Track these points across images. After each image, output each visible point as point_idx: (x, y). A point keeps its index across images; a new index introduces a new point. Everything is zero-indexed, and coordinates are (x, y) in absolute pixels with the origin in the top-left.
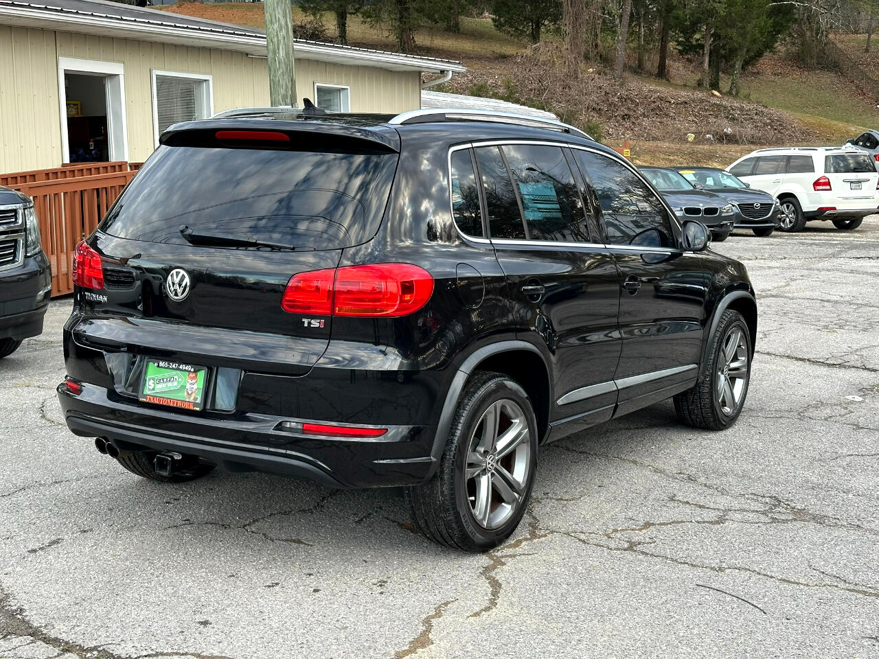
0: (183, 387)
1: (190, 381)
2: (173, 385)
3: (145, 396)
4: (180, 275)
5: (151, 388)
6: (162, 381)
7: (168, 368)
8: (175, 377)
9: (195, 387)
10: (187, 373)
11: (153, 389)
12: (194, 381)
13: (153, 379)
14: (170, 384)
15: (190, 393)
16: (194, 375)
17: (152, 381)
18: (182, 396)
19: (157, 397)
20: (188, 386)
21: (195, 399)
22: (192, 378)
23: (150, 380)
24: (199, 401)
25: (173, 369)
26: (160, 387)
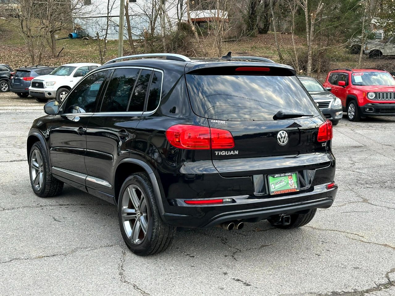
0: (288, 183)
1: (290, 180)
2: (283, 184)
3: (273, 192)
4: (284, 133)
5: (274, 188)
6: (277, 183)
7: (280, 176)
8: (283, 180)
9: (293, 181)
10: (287, 177)
11: (275, 188)
12: (291, 179)
13: (273, 184)
14: (281, 184)
15: (291, 185)
16: (291, 177)
17: (273, 185)
18: (289, 187)
19: (278, 191)
20: (290, 182)
21: (295, 187)
22: (290, 178)
23: (271, 184)
24: (296, 187)
25: (282, 176)
26: (278, 187)
